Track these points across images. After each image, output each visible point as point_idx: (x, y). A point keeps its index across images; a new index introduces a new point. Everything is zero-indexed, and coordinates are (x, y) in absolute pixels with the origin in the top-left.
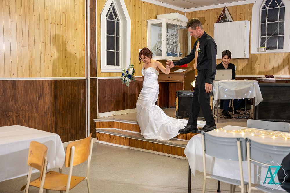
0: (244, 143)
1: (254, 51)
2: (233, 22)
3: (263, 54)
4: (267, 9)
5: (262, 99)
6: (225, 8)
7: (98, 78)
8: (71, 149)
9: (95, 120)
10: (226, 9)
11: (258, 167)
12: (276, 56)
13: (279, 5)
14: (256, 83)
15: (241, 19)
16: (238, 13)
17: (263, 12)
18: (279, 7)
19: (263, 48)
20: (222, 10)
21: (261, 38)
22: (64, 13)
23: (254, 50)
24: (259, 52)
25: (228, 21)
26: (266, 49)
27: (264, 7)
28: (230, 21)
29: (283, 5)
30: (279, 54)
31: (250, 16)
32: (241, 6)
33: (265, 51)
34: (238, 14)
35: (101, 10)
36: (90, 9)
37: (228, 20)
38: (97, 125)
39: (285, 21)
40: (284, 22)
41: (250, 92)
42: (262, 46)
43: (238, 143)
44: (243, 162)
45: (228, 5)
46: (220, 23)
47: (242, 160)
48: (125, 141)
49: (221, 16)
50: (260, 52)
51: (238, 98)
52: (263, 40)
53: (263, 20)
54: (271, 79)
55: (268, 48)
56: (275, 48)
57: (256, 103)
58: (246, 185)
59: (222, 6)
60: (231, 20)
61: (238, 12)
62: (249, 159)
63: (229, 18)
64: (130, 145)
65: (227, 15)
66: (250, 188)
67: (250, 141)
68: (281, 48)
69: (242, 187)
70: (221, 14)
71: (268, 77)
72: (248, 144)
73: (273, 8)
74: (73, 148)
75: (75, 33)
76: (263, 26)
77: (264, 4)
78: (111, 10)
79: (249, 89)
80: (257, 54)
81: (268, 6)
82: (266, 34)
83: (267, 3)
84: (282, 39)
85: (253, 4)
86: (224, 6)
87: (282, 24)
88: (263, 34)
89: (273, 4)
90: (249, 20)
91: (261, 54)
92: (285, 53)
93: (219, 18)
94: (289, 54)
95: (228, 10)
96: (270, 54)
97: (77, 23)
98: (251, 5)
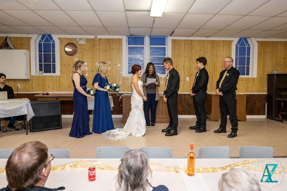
1: (33, 73)
2: (14, 50)
3: (41, 76)
4: (43, 43)
6: (6, 38)
10: (8, 39)
12: (51, 78)
13: (51, 41)
15: (21, 48)
17: (40, 45)
18: (51, 43)
19: (41, 72)
20: (4, 39)
21: (40, 64)
25: (10, 49)
26: (43, 72)
27: (40, 41)
28: (12, 49)
29: (54, 41)
30: (52, 77)
31: (29, 46)
32: (21, 38)
33: (42, 74)
34: (19, 44)
39: (55, 53)
41: (23, 110)
42: (41, 70)
45: (9, 35)
46: (2, 49)
49: (3, 44)
50: (39, 74)
53: (40, 51)
54: (46, 96)
55: (45, 72)
56: (51, 72)
60: (13, 48)
61: (18, 42)
63: (11, 46)
65: (8, 43)
68: (54, 72)
70: (4, 42)
71: (44, 94)
73: (47, 43)
76: (40, 56)
77: (40, 39)
79: (21, 107)
80: (36, 76)
81: (43, 41)
82: (43, 61)
83: (42, 38)
84: (54, 66)
85: (31, 38)
86: (6, 36)
87: (54, 55)
88: (40, 61)
89: (47, 40)
90: (28, 50)
91: (39, 76)
92: (57, 77)
93: (2, 45)
94: (60, 77)
95: (10, 39)
96: (46, 76)
98: (29, 39)
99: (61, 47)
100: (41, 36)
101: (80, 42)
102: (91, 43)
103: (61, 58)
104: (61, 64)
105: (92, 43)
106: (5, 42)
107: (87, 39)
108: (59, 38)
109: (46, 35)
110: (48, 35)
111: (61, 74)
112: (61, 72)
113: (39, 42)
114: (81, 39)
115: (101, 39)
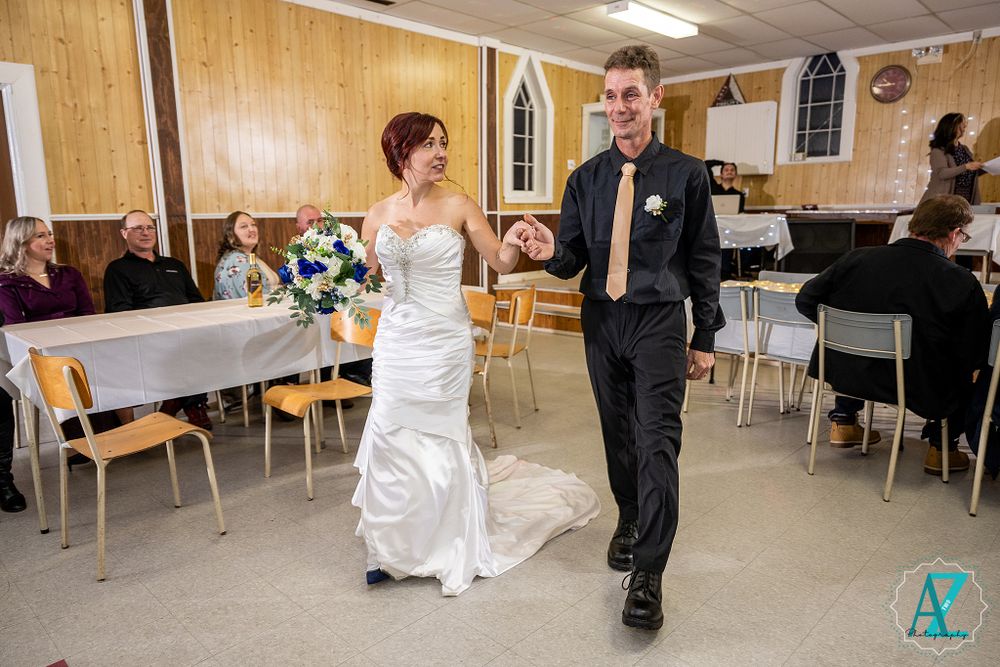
0: (750, 293)
2: (744, 105)
3: (800, 165)
4: (812, 77)
5: (790, 247)
6: (729, 78)
7: (499, 213)
8: (516, 300)
9: (495, 287)
10: (732, 80)
11: (767, 325)
12: (825, 169)
13: (835, 69)
14: (782, 218)
15: (759, 99)
16: (755, 87)
17: (804, 84)
18: (835, 74)
19: (801, 154)
20: (724, 81)
21: (798, 135)
22: (445, 99)
23: (783, 158)
24: (793, 163)
25: (735, 104)
26: (806, 156)
27: (806, 75)
28: (739, 103)
29: (842, 69)
30: (830, 164)
31: (778, 92)
32: (761, 73)
33: (804, 159)
34: (756, 89)
35: (503, 90)
36: (488, 90)
37: (735, 101)
38: (499, 294)
39: (844, 101)
40: (843, 103)
41: (771, 234)
42: (800, 149)
43: (742, 293)
44: (749, 322)
45: (735, 71)
46: (719, 106)
47: (748, 317)
48: (550, 321)
49: (722, 94)
50: (795, 161)
52: (801, 138)
53: (803, 101)
54: (812, 212)
55: (811, 154)
56: (824, 153)
57: (780, 255)
58: (752, 355)
59: (723, 73)
60: (740, 99)
61: (754, 85)
62: (756, 315)
63: (737, 96)
64: (558, 328)
65: (732, 91)
66: (757, 357)
67: (758, 289)
68: (835, 152)
69: (746, 356)
70: (723, 88)
71: (807, 209)
72: (756, 294)
73: (823, 76)
74: (519, 299)
75: (462, 133)
76: (802, 112)
77: (806, 68)
78: (521, 89)
79: (768, 229)
80: (788, 165)
81: (814, 73)
82: (808, 127)
83: (812, 67)
84: (837, 135)
85: (784, 70)
86: (728, 74)
87: (839, 107)
88: (801, 127)
89: (825, 69)
90: (775, 100)
91: (795, 166)
92: (841, 164)
93: (719, 96)
94: (850, 166)
95: (736, 81)
96: (813, 165)
97: (466, 116)
98: (780, 72)
99: (861, 81)
100: (810, 60)
101: (922, 61)
102: (957, 55)
103: (858, 113)
104: (858, 130)
105: (961, 57)
106: (725, 89)
107: (946, 48)
108: (859, 59)
109: (820, 56)
110: (828, 55)
111: (854, 156)
112: (854, 150)
113: (803, 77)
114: (927, 50)
115: (994, 39)
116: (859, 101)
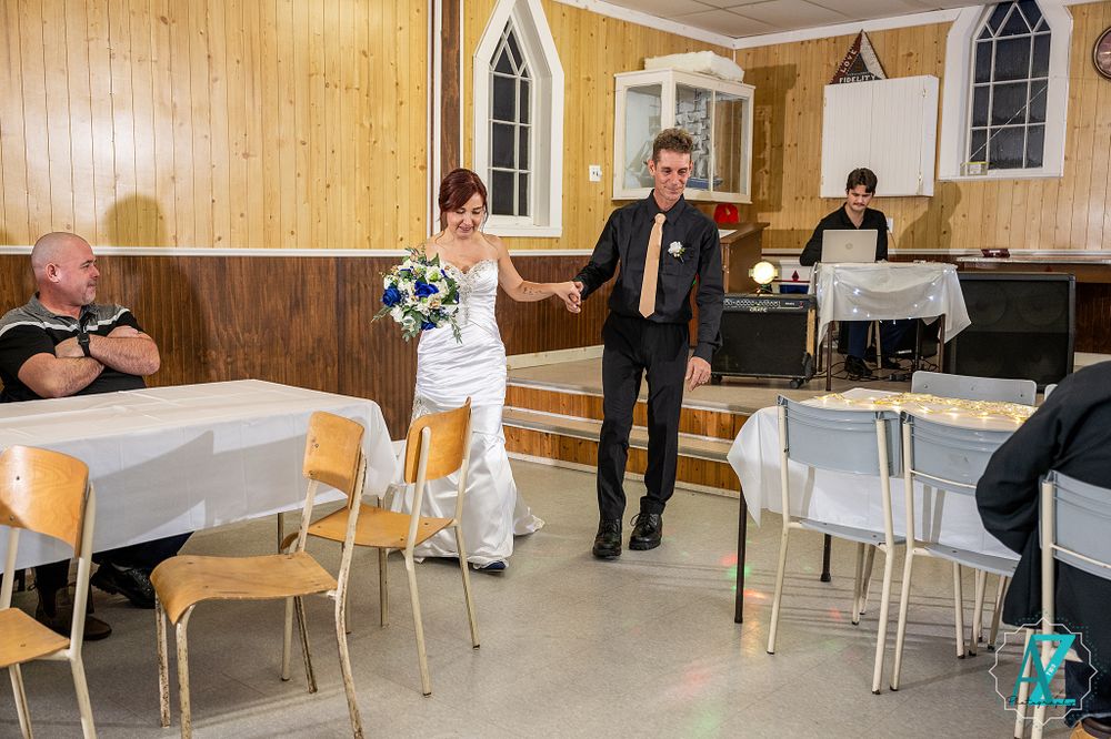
0: (895, 426)
1: (949, 171)
2: (884, 81)
3: (977, 181)
4: (995, 38)
5: (966, 321)
6: (859, 37)
10: (864, 39)
11: (934, 491)
12: (1019, 190)
13: (1033, 26)
14: (950, 270)
15: (910, 73)
16: (902, 52)
17: (983, 50)
18: (1033, 33)
19: (979, 164)
20: (852, 42)
21: (974, 133)
22: (364, 53)
23: (951, 168)
24: (966, 177)
25: (870, 79)
26: (988, 166)
27: (985, 34)
28: (877, 78)
29: (1045, 26)
30: (1027, 182)
31: (941, 61)
32: (912, 30)
33: (983, 171)
34: (903, 56)
35: (474, 43)
36: (444, 40)
37: (870, 74)
39: (1050, 78)
40: (1047, 81)
41: (931, 298)
42: (976, 156)
43: (880, 425)
44: (891, 478)
45: (869, 26)
46: (843, 82)
47: (890, 473)
49: (848, 63)
50: (969, 175)
51: (894, 318)
52: (978, 137)
53: (981, 76)
54: (999, 260)
55: (994, 164)
56: (1016, 164)
57: (949, 333)
59: (850, 29)
60: (881, 75)
61: (901, 48)
62: (908, 470)
63: (873, 67)
65: (865, 58)
66: (911, 552)
67: (911, 418)
68: (1035, 162)
69: (888, 549)
70: (849, 54)
71: (991, 256)
72: (906, 427)
73: (1013, 36)
74: (426, 431)
75: (397, 114)
76: (980, 95)
77: (984, 23)
78: (505, 43)
79: (928, 288)
81: (999, 31)
82: (990, 119)
83: (994, 22)
84: (1038, 134)
85: (950, 24)
86: (858, 31)
87: (1040, 89)
88: (978, 120)
89: (1016, 25)
90: (936, 75)
91: (970, 183)
92: (1046, 181)
93: (843, 67)
94: (1060, 184)
95: (870, 43)
96: (999, 181)
97: (404, 83)
98: (943, 28)
99: (1076, 45)
100: (991, 9)
103: (1073, 97)
104: (1072, 127)
106: (852, 55)
108: (1072, 8)
111: (1067, 168)
112: (1066, 159)
113: (981, 38)
116: (1073, 78)
